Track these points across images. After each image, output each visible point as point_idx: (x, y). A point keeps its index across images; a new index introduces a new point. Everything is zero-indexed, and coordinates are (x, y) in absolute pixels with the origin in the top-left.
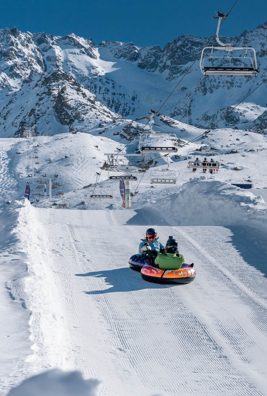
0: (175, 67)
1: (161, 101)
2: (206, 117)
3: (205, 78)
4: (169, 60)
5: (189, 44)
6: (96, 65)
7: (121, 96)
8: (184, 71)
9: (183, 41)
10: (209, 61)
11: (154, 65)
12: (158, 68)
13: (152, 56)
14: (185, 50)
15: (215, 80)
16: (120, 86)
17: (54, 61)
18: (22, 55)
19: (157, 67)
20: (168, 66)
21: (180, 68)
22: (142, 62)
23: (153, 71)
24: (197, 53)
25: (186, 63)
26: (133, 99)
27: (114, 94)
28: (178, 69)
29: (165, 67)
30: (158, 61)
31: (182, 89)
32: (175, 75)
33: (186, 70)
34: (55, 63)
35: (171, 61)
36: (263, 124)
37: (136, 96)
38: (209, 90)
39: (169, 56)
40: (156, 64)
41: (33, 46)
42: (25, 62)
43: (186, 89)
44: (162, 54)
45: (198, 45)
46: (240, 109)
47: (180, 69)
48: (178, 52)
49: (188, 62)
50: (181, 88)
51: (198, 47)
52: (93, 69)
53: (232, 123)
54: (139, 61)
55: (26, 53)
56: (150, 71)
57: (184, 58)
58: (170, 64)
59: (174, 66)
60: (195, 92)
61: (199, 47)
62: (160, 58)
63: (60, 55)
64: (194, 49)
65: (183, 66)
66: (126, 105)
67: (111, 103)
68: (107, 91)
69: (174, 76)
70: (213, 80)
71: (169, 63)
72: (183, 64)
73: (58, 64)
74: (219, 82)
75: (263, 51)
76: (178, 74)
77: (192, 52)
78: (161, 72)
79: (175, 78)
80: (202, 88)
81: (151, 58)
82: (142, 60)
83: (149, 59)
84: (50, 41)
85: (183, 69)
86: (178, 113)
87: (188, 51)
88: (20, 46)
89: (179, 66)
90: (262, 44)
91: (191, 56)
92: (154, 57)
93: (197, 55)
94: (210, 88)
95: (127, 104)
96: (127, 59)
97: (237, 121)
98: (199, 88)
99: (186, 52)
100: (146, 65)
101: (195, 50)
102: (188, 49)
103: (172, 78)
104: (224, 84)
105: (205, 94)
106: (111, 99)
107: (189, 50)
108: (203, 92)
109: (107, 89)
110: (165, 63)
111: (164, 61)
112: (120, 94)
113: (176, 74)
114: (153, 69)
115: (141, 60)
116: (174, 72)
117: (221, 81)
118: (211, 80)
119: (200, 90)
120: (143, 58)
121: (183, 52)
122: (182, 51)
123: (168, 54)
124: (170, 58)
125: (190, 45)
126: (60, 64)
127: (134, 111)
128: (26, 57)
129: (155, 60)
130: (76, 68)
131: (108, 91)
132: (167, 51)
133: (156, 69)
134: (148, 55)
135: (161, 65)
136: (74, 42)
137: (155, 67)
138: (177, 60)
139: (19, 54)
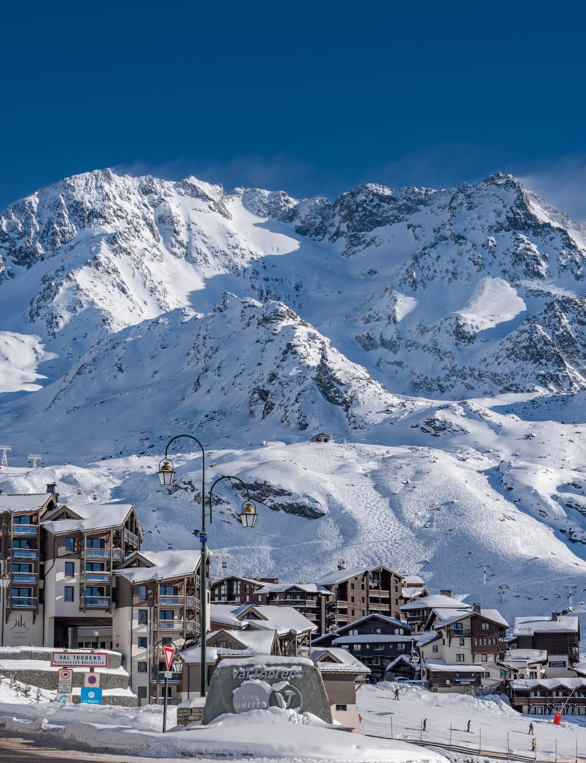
0: (354, 236)
1: (339, 292)
2: (421, 328)
3: (413, 264)
4: (344, 222)
5: (375, 199)
6: (235, 232)
7: (278, 283)
8: (369, 243)
9: (365, 193)
10: (409, 228)
11: (320, 231)
12: (328, 236)
13: (317, 215)
14: (369, 208)
15: (428, 267)
16: (274, 266)
17: (170, 224)
18: (124, 215)
19: (325, 233)
20: (344, 232)
21: (363, 237)
22: (301, 225)
23: (320, 240)
24: (388, 215)
25: (371, 230)
26: (297, 288)
27: (266, 280)
28: (359, 238)
29: (338, 234)
30: (327, 223)
31: (369, 273)
32: (355, 249)
33: (373, 241)
34: (172, 227)
35: (348, 225)
36: (516, 349)
37: (300, 283)
38: (421, 283)
39: (345, 216)
40: (324, 228)
41: (136, 198)
42: (129, 227)
43: (376, 273)
44: (332, 213)
45: (390, 201)
46: (474, 319)
47: (363, 239)
48: (358, 212)
49: (375, 227)
50: (368, 271)
51: (389, 204)
52: (231, 237)
53: (464, 342)
54: (297, 223)
55: (129, 212)
56: (314, 240)
57: (368, 221)
58: (346, 230)
59: (353, 233)
60: (400, 286)
61: (391, 205)
62: (329, 218)
63: (178, 214)
64: (384, 207)
65: (368, 233)
66: (288, 299)
67: (265, 294)
68: (256, 274)
69: (353, 250)
70: (426, 267)
71: (344, 228)
72: (367, 231)
73: (177, 230)
74: (435, 271)
75: (498, 223)
76: (360, 247)
77: (380, 212)
78: (333, 242)
79: (355, 252)
80: (409, 279)
81: (317, 219)
82: (302, 222)
83: (313, 220)
84: (161, 191)
85: (368, 239)
86: (376, 319)
87: (374, 211)
88: (118, 200)
89: (361, 233)
90: (497, 211)
91: (379, 219)
92: (320, 217)
93: (388, 217)
94: (422, 281)
95: (289, 296)
96: (278, 219)
97: (473, 339)
98: (404, 279)
99: (371, 211)
100: (309, 230)
101: (385, 209)
102: (374, 207)
103: (351, 252)
104: (443, 274)
105: (415, 290)
106: (264, 289)
107: (376, 209)
108: (412, 287)
109: (256, 271)
110: (338, 228)
111: (337, 223)
112: (277, 280)
113: (357, 246)
114: (319, 236)
115: (299, 221)
116: (354, 242)
117: (438, 270)
118: (423, 267)
119: (407, 282)
120: (303, 219)
121: (366, 212)
122: (364, 209)
123: (343, 213)
124: (345, 218)
125: (377, 201)
126: (180, 229)
127: (300, 308)
128: (129, 217)
129: (322, 223)
130: (205, 236)
131: (258, 273)
132: (341, 209)
133: (324, 237)
134: (311, 214)
135: (333, 230)
136: (197, 191)
137: (322, 234)
138: (359, 225)
139: (119, 213)
